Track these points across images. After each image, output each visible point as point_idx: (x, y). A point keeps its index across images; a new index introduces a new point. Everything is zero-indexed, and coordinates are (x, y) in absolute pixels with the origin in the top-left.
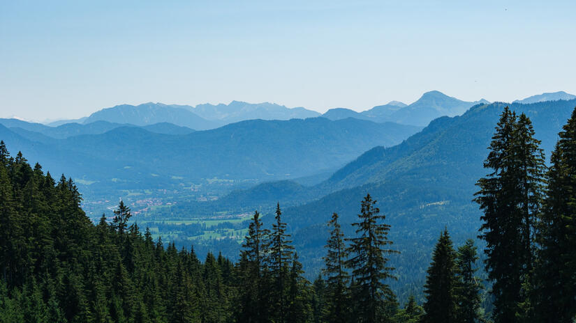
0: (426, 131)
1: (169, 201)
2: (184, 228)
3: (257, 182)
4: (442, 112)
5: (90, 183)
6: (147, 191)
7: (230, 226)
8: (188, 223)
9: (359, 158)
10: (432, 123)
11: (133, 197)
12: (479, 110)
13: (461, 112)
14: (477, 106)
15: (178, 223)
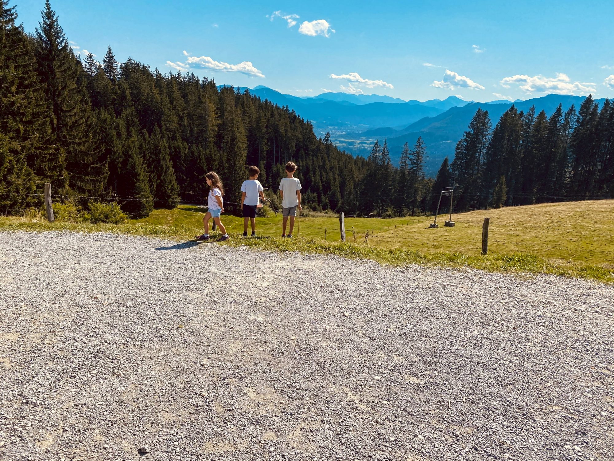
0: (448, 112)
1: (344, 132)
2: (348, 142)
3: (378, 127)
4: (455, 105)
5: (315, 122)
6: (336, 127)
7: (365, 143)
8: (350, 141)
9: (419, 121)
10: (451, 109)
11: (330, 129)
12: (471, 105)
13: (462, 105)
14: (470, 103)
15: (346, 140)
